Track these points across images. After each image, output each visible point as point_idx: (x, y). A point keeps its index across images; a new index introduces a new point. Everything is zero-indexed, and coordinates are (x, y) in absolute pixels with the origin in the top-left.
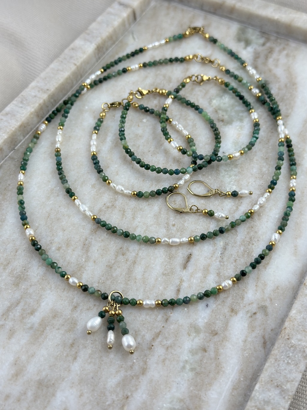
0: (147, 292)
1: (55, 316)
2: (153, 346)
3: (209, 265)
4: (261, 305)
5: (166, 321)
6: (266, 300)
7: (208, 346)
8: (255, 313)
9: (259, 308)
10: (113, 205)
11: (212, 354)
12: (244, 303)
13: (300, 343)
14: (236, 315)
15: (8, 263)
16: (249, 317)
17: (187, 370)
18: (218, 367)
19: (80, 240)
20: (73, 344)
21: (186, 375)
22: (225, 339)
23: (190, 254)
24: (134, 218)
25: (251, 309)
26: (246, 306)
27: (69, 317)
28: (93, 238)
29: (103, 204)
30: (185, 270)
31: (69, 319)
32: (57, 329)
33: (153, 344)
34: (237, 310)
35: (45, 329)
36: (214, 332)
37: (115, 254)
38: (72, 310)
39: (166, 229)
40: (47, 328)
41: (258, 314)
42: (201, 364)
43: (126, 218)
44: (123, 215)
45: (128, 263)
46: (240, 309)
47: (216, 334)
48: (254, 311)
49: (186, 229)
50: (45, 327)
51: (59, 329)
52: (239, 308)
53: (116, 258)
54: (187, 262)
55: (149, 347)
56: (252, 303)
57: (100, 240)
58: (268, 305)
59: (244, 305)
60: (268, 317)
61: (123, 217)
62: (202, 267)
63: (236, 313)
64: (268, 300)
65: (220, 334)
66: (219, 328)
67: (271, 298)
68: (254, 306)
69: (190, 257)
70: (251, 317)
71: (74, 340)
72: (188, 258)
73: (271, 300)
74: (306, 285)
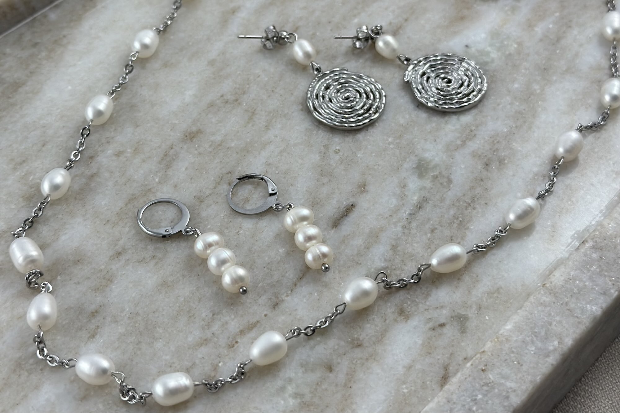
0: (254, 253)
1: (79, 261)
2: (237, 342)
3: (382, 229)
4: (458, 313)
5: (274, 308)
6: (470, 306)
7: (339, 363)
8: (442, 325)
9: (452, 317)
10: (237, 100)
11: (341, 377)
12: (428, 303)
13: (503, 381)
14: (406, 321)
15: (24, 161)
16: (430, 329)
17: (287, 395)
18: (346, 400)
19: (159, 147)
20: (97, 312)
21: (282, 402)
22: (373, 357)
23: (351, 204)
24: (267, 128)
25: (436, 316)
26: (429, 311)
27: (103, 267)
28: (185, 147)
29: (219, 95)
30: (334, 229)
31: (101, 271)
32: (75, 283)
33: (239, 341)
34: (410, 313)
36: (356, 342)
37: (215, 180)
38: (111, 257)
39: (319, 156)
40: (59, 278)
41: (447, 327)
42: (316, 389)
43: (253, 126)
44: (251, 118)
46: (416, 313)
47: (359, 346)
48: (442, 321)
49: (358, 161)
50: (57, 277)
51: (78, 283)
52: (415, 311)
53: (215, 188)
54: (342, 217)
55: (230, 344)
56: (442, 307)
57: (196, 152)
58: (470, 315)
59: (427, 308)
60: (464, 335)
61: (248, 123)
62: (367, 230)
63: (407, 318)
64: (474, 307)
65: (367, 347)
66: (367, 338)
67: (480, 305)
68: (444, 312)
69: (352, 209)
70: (434, 329)
71: (100, 306)
72: (347, 211)
73: (480, 308)
74: (546, 287)
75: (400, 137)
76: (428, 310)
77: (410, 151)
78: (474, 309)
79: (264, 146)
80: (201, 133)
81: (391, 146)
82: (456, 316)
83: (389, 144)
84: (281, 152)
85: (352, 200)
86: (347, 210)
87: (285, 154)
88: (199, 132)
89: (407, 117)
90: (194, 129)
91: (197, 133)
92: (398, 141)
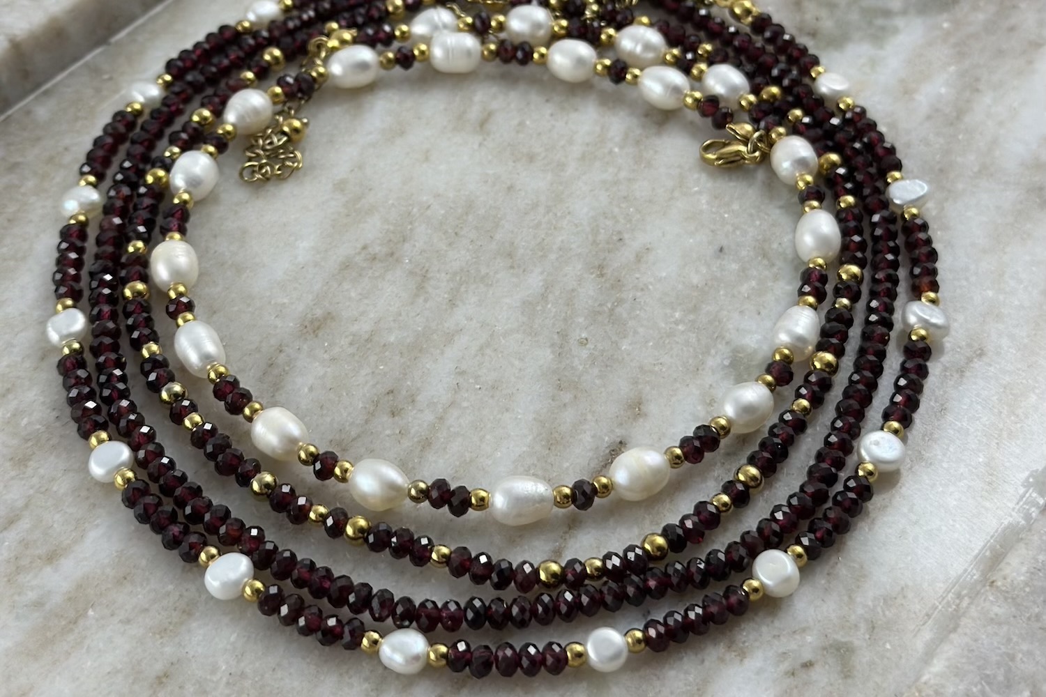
1: (125, 579)
4: (834, 641)
6: (856, 626)
8: (808, 665)
9: (825, 649)
10: (392, 254)
14: (742, 660)
15: (8, 390)
16: (786, 673)
19: (258, 350)
20: (166, 675)
23: (619, 440)
24: (452, 303)
25: (795, 648)
26: (782, 638)
28: (305, 347)
29: (359, 246)
32: (121, 621)
34: (747, 644)
35: (83, 614)
37: (365, 408)
39: (553, 352)
40: (91, 613)
41: (818, 668)
43: (426, 301)
44: (420, 288)
45: (406, 443)
46: (757, 645)
48: (807, 656)
49: (623, 359)
50: (86, 610)
51: (128, 621)
52: (756, 641)
53: (367, 422)
54: (605, 467)
56: (804, 630)
57: (326, 356)
58: (857, 643)
59: (776, 633)
60: (850, 681)
61: (417, 295)
64: (863, 626)
67: (872, 622)
68: (809, 639)
69: (620, 450)
70: (793, 674)
71: (172, 664)
72: (612, 455)
73: (873, 628)
74: (997, 587)
75: (695, 309)
76: (779, 636)
77: (716, 335)
78: (862, 631)
79: (450, 338)
80: (333, 318)
81: (681, 327)
82: (831, 646)
83: (677, 323)
84: (481, 348)
85: (619, 433)
86: (613, 453)
87: (488, 351)
88: (329, 317)
89: (704, 270)
90: (319, 312)
91: (325, 319)
92: (692, 317)
